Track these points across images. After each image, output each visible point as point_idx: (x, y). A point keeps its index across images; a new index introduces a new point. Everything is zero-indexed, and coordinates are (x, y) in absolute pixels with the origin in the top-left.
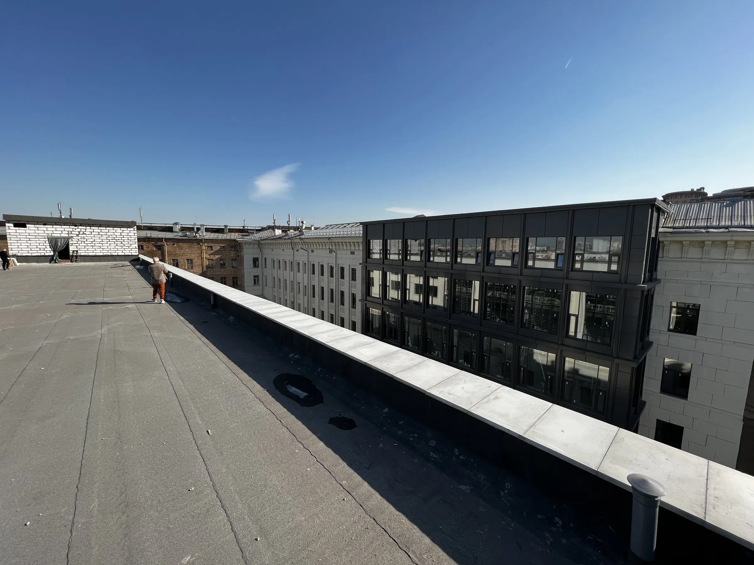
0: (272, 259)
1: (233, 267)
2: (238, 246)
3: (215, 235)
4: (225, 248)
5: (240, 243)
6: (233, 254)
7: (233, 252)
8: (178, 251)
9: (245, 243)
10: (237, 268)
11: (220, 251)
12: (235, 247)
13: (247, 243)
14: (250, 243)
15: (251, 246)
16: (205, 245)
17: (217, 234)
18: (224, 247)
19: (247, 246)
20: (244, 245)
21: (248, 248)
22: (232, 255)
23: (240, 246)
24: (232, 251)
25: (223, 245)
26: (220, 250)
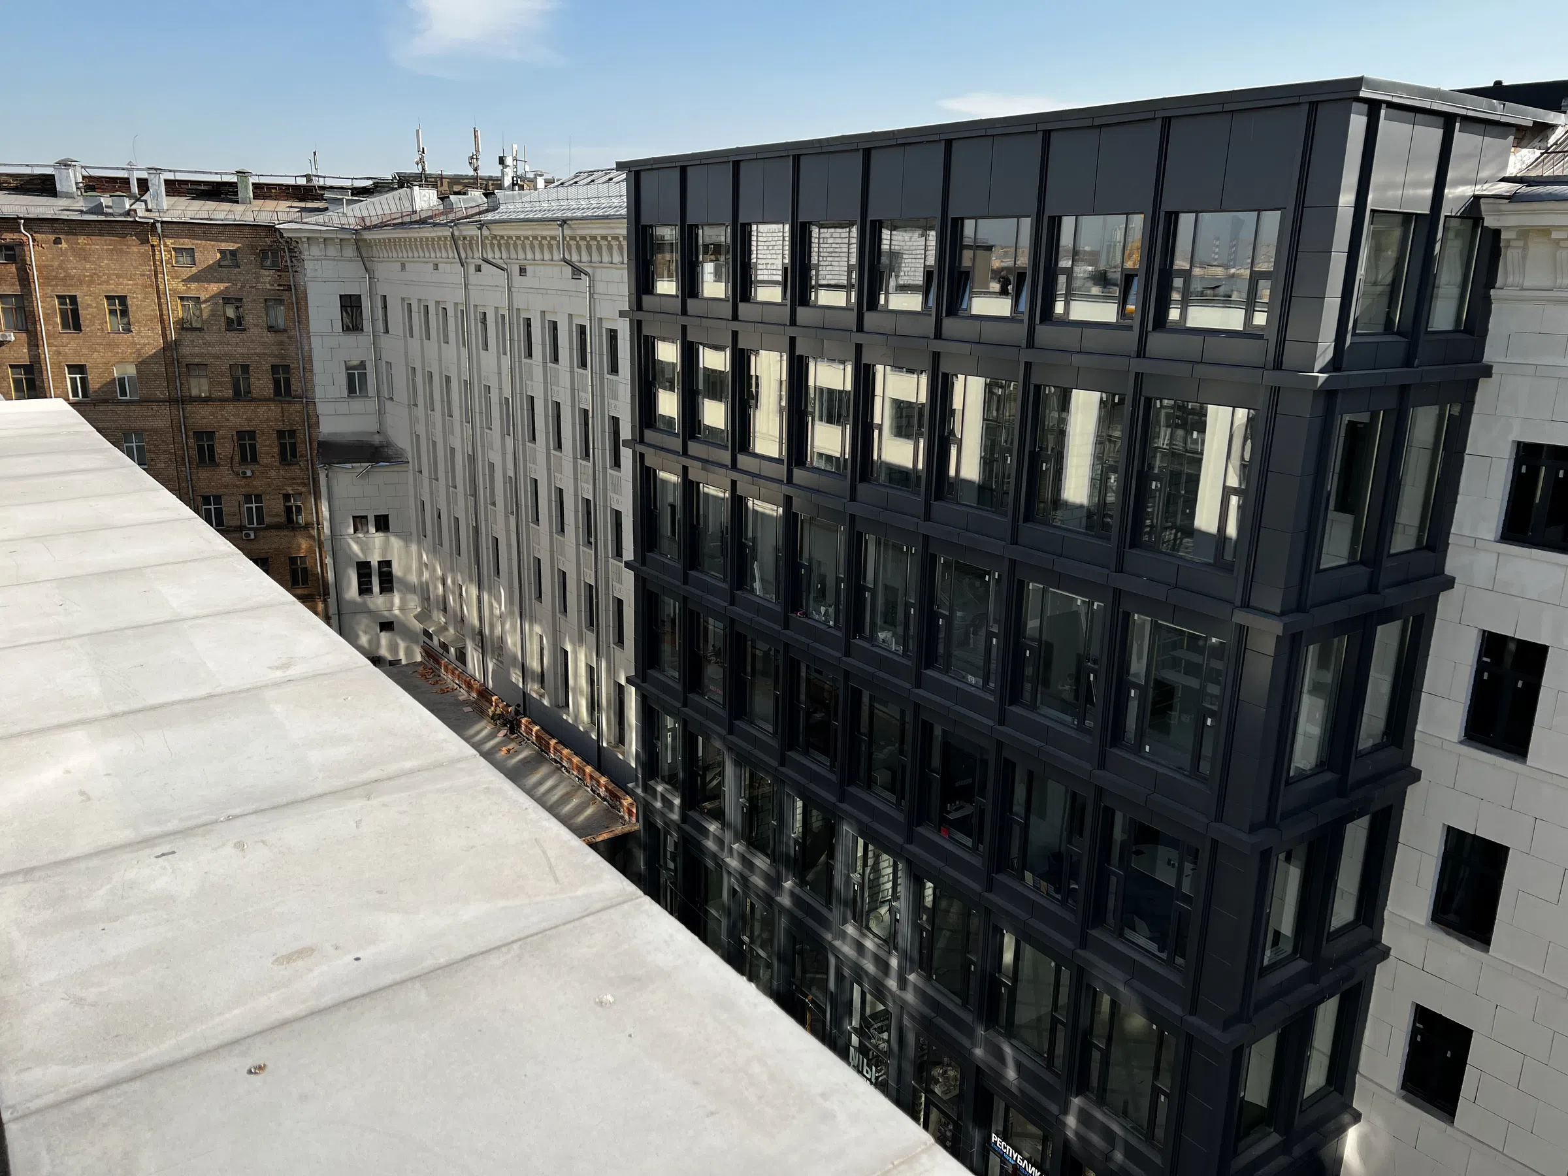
0: (403, 299)
1: (271, 328)
2: (285, 252)
3: (203, 208)
4: (239, 256)
5: (291, 238)
6: (267, 279)
7: (267, 273)
8: (74, 267)
9: (308, 238)
10: (285, 330)
11: (221, 266)
12: (275, 255)
13: (317, 238)
14: (325, 239)
15: (332, 251)
16: (165, 245)
17: (211, 205)
18: (233, 253)
19: (315, 251)
20: (306, 245)
21: (321, 260)
22: (265, 283)
23: (291, 251)
24: (263, 267)
25: (232, 246)
26: (222, 263)
